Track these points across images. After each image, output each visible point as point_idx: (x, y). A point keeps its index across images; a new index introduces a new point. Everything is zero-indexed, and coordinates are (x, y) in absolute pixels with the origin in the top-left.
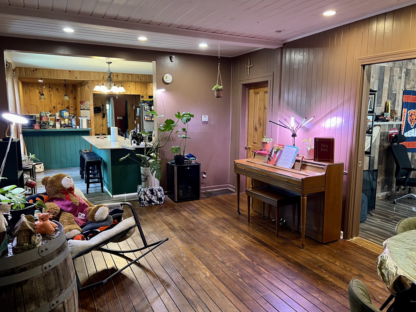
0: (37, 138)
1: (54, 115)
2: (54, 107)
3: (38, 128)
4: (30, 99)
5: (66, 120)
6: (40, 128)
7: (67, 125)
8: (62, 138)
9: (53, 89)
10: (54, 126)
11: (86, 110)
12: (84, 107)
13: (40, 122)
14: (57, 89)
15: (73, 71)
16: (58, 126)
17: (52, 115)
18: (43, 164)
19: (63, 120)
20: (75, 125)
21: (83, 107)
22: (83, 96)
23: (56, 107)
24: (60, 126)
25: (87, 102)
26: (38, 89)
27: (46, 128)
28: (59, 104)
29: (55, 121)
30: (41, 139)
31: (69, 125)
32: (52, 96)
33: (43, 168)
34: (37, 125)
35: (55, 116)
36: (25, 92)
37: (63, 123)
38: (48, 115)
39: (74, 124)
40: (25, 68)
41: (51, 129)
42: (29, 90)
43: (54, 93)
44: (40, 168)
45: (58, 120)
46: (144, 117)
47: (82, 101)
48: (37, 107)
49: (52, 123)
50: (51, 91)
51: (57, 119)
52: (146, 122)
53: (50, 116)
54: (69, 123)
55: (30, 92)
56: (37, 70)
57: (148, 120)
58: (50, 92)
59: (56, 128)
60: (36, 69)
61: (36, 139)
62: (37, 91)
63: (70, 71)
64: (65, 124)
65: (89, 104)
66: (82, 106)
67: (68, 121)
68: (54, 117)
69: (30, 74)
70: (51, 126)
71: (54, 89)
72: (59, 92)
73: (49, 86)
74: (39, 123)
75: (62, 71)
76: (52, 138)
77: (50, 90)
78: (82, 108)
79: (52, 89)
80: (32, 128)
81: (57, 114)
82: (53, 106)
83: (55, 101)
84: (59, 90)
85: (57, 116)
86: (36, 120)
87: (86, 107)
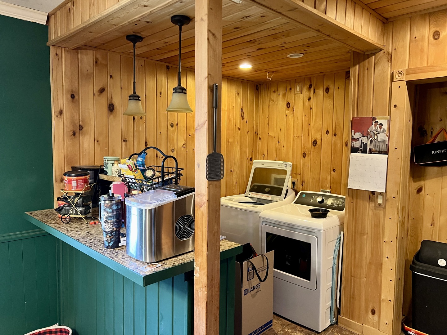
2: (315, 143)
4: (268, 124)
9: (316, 91)
14: (328, 90)
23: (319, 142)
26: (285, 95)
28: (327, 132)
32: (314, 111)
42: (269, 100)
43: (318, 101)
47: (360, 116)
48: (279, 142)
50: (312, 96)
55: (269, 106)
56: (73, 4)
62: (282, 103)
65: (385, 127)
66: (357, 136)
71: (321, 92)
72: (332, 97)
73: (310, 84)
77: (310, 94)
78: (357, 145)
79: (314, 91)
82: (313, 139)
83: (319, 123)
84: (331, 91)
87: (371, 142)
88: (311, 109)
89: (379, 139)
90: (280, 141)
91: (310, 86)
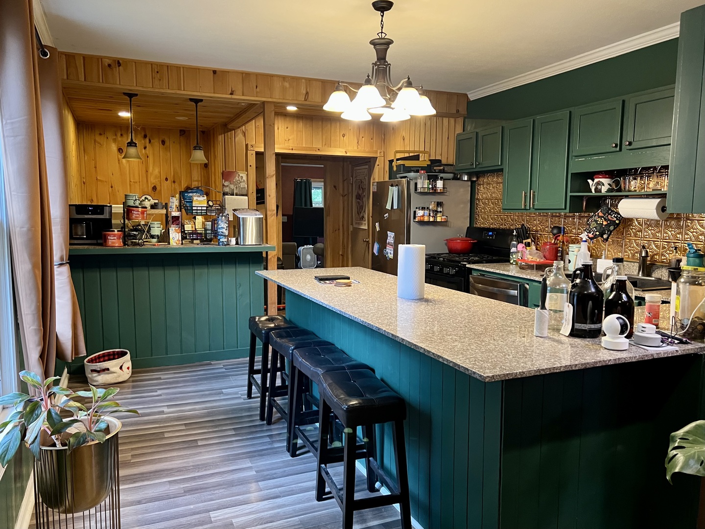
0: (115, 274)
1: (164, 204)
2: (154, 188)
3: (117, 245)
4: (95, 167)
5: (200, 219)
6: (125, 244)
7: (201, 234)
8: (186, 273)
9: (152, 141)
10: (164, 237)
11: (237, 195)
12: (232, 186)
13: (122, 225)
14: (163, 142)
15: (225, 73)
16: (175, 236)
17: (160, 206)
18: (128, 356)
19: (190, 219)
20: (225, 236)
21: (230, 186)
22: (230, 158)
24: (180, 239)
25: (241, 175)
26: (115, 140)
27: (138, 244)
28: (167, 179)
29: (167, 222)
30: (125, 275)
31: (206, 234)
32: (151, 159)
33: (128, 368)
34: (114, 235)
35: (166, 206)
36: (82, 149)
37: (188, 227)
38: (147, 204)
39: (224, 230)
40: (85, 57)
41: (153, 246)
42: (93, 142)
43: (154, 150)
44: (121, 368)
45: (175, 219)
46: (415, 212)
47: (227, 170)
49: (157, 230)
50: (148, 145)
51: (174, 217)
52: (417, 226)
53: (153, 207)
54: (206, 230)
55: (95, 148)
56: (119, 64)
57: (426, 219)
58: (145, 148)
59: (169, 243)
60: (119, 62)
61: (110, 277)
62: (114, 147)
63: (215, 72)
64: (195, 232)
65: (245, 178)
66: (226, 184)
67: (203, 223)
68: (164, 211)
69: (99, 77)
70: (153, 237)
71: (156, 143)
72: (167, 149)
73: (143, 134)
74: (122, 228)
75: (194, 71)
76: (156, 275)
77: (145, 143)
78: (227, 190)
79: (150, 141)
80: (101, 245)
81: (175, 202)
82: (153, 186)
83: (157, 171)
84: (167, 143)
85: (174, 207)
86: (113, 222)
87: (236, 187)
88: (148, 157)
89: (241, 187)
90: (113, 186)
91: (145, 136)
